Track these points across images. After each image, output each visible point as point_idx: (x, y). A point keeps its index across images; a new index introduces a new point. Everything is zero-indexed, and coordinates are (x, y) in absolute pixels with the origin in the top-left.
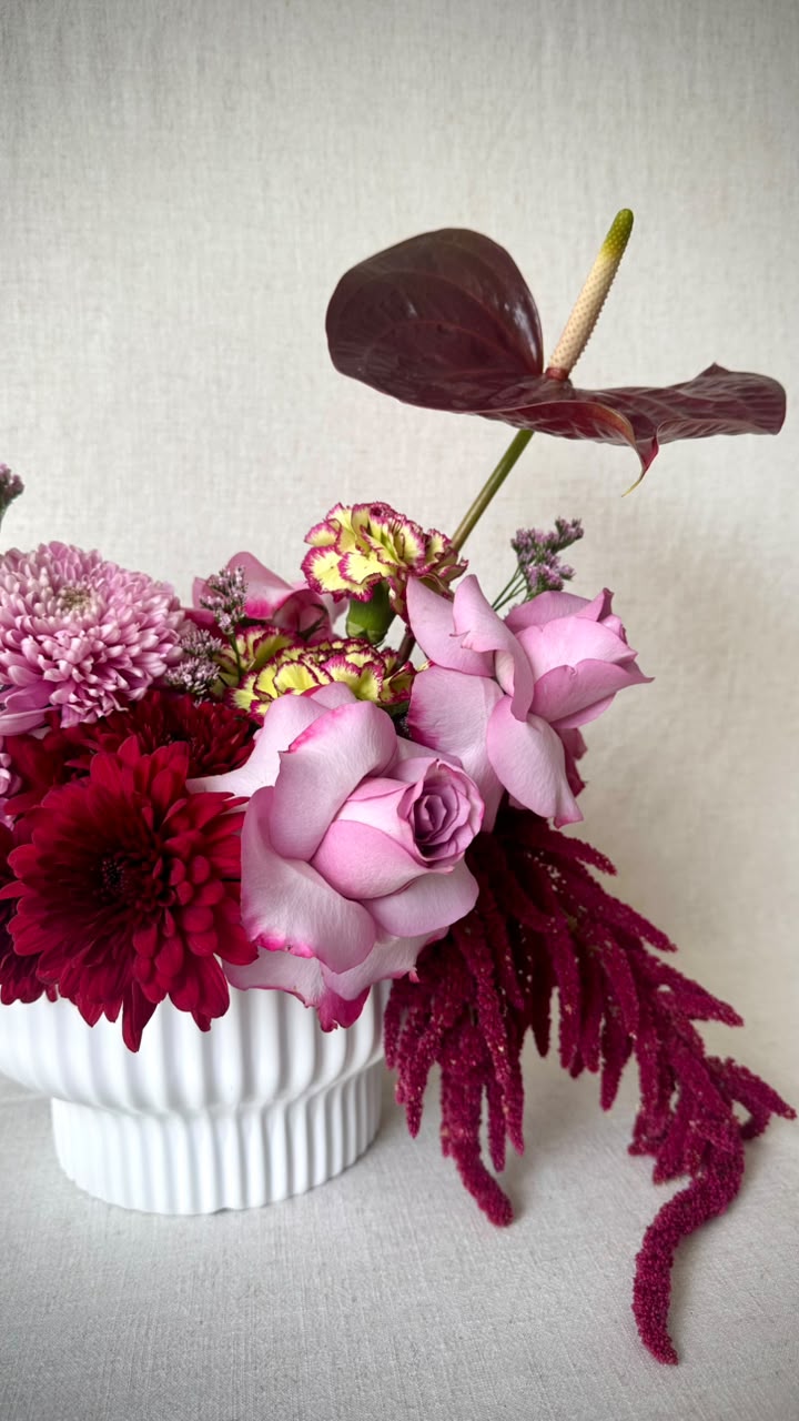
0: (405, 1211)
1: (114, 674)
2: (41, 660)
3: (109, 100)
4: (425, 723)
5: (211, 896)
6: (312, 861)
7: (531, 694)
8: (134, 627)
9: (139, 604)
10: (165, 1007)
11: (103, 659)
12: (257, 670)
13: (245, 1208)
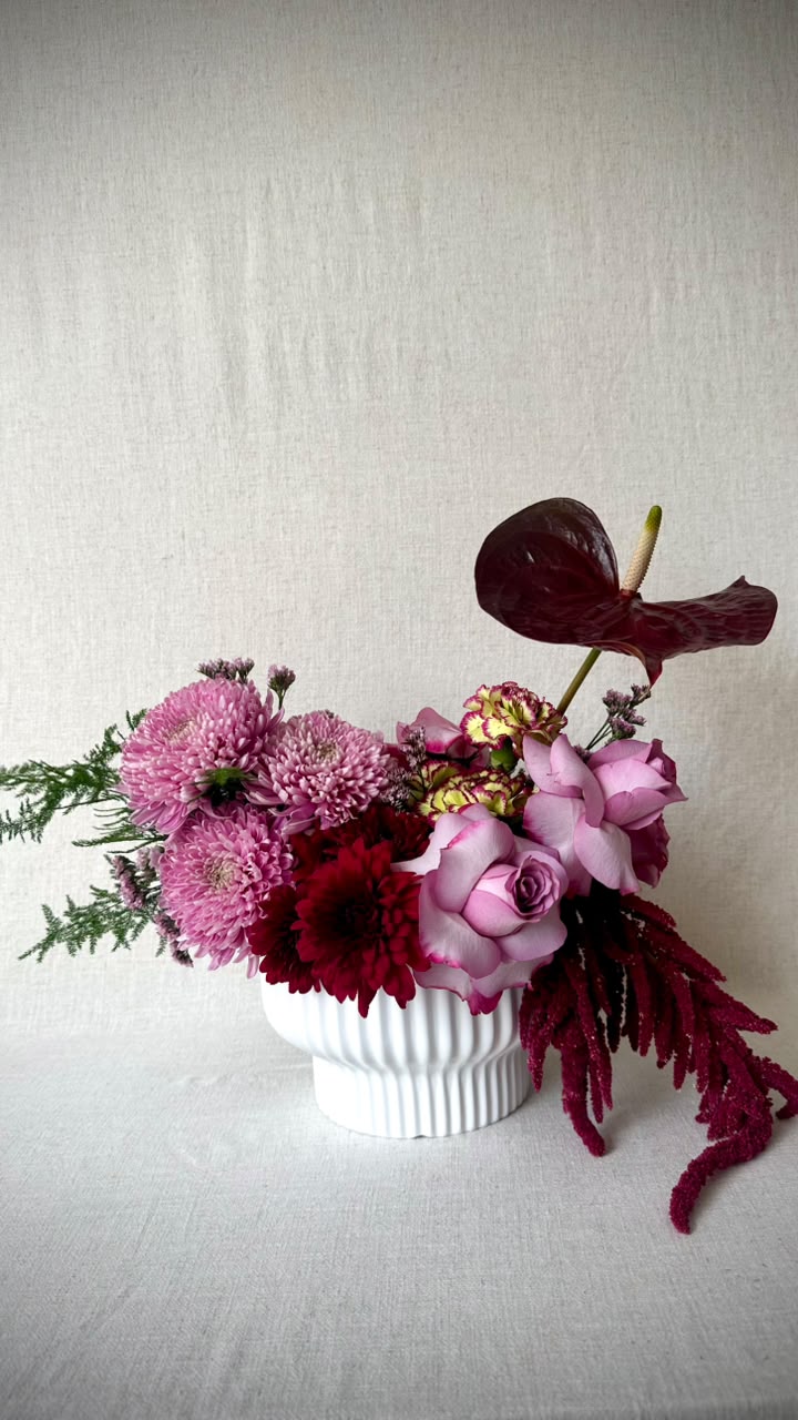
0: (537, 1144)
1: (350, 797)
2: (310, 791)
3: (339, 384)
4: (535, 827)
5: (404, 931)
6: (462, 913)
7: (603, 809)
8: (360, 768)
9: (363, 752)
10: (380, 992)
11: (344, 788)
12: (435, 790)
13: (434, 1137)
